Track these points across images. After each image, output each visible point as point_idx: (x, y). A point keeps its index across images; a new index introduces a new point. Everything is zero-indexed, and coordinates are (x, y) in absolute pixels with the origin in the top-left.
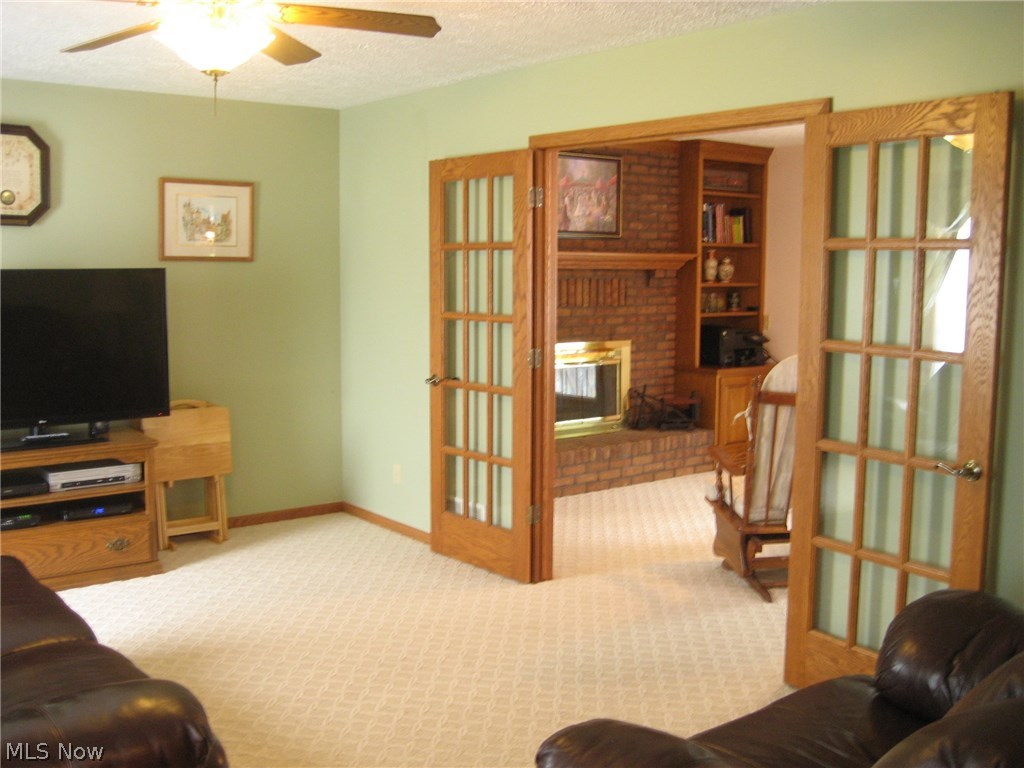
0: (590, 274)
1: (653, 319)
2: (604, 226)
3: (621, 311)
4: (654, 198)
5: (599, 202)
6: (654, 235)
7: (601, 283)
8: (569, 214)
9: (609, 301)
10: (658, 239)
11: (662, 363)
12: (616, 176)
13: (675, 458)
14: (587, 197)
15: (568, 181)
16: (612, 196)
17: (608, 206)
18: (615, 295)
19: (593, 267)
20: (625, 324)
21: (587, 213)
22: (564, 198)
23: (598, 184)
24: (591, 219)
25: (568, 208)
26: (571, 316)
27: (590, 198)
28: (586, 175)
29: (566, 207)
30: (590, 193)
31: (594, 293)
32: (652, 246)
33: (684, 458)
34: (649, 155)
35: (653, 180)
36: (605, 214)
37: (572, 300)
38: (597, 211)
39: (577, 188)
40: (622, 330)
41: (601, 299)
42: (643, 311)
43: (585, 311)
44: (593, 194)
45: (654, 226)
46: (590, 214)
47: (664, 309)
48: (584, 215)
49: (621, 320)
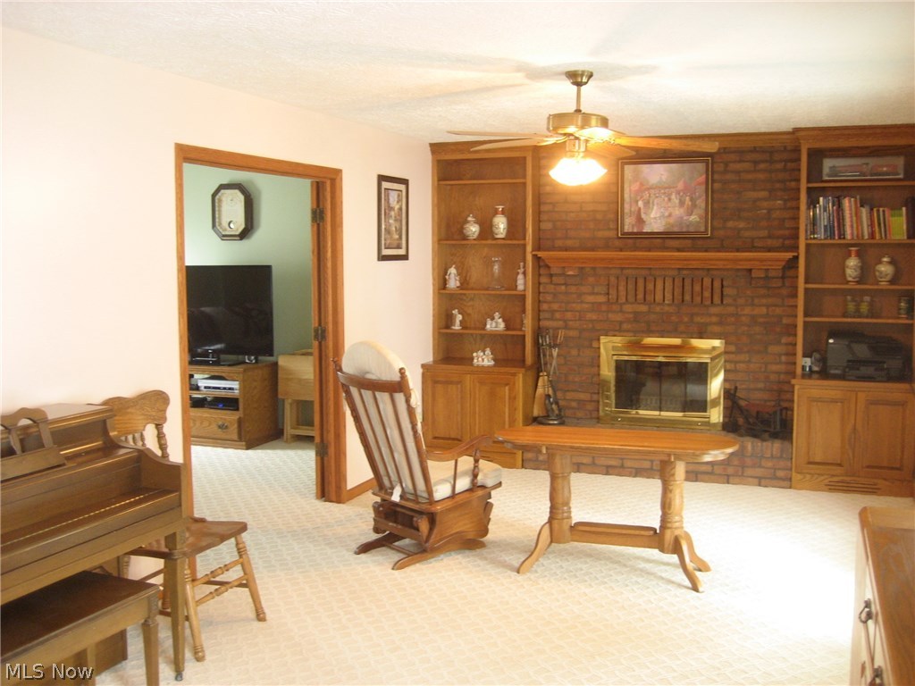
0: (675, 273)
1: (761, 320)
2: (688, 226)
3: (713, 310)
4: (764, 194)
5: (682, 203)
6: (764, 233)
7: (688, 282)
8: (643, 216)
9: (698, 299)
10: (770, 237)
11: (774, 368)
12: (704, 176)
13: (728, 465)
14: (666, 199)
15: (642, 184)
16: (700, 197)
17: (694, 205)
18: (707, 294)
19: (678, 267)
20: (720, 323)
21: (667, 214)
22: (637, 202)
23: (680, 185)
24: (671, 220)
25: (642, 211)
26: (649, 311)
27: (670, 200)
28: (664, 178)
29: (640, 209)
30: (671, 194)
31: (678, 291)
32: (758, 244)
33: (743, 467)
34: (754, 150)
35: (761, 176)
36: (690, 214)
37: (648, 298)
38: (678, 212)
39: (652, 191)
40: (717, 329)
41: (687, 297)
42: (747, 310)
43: (666, 308)
44: (673, 197)
45: (764, 223)
46: (670, 215)
47: (778, 311)
48: (662, 216)
49: (714, 319)
